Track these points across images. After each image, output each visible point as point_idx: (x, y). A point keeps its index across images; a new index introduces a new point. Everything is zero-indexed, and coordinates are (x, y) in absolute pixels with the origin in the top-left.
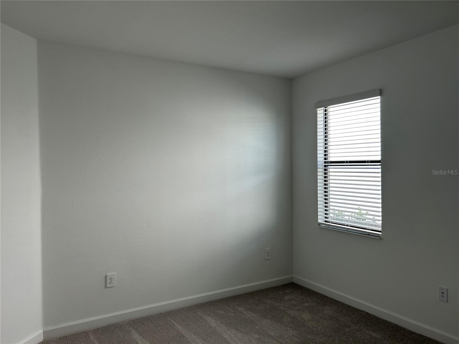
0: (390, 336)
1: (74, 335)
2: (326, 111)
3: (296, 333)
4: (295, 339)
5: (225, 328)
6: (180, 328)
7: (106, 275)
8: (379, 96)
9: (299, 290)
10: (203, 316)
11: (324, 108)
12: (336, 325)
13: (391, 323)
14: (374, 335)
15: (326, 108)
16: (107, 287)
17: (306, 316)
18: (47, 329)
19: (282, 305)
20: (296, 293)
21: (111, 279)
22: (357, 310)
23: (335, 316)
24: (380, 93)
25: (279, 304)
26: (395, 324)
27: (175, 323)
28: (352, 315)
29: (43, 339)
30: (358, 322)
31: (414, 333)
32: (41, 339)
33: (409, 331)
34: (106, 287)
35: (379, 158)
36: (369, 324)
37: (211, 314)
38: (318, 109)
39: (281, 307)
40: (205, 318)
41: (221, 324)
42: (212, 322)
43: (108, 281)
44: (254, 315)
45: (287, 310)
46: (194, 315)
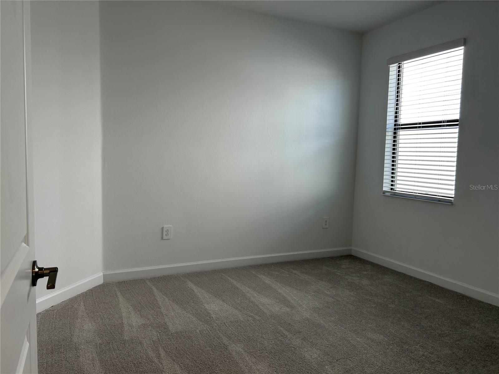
0: (455, 302)
1: (132, 281)
2: (399, 67)
3: (353, 293)
4: (352, 298)
5: (280, 285)
6: (235, 283)
7: (162, 227)
8: (463, 46)
9: (357, 261)
10: (257, 275)
11: (397, 64)
12: (397, 290)
13: (456, 293)
14: (437, 300)
15: (400, 64)
16: (164, 239)
17: (365, 282)
18: (107, 273)
19: (340, 272)
20: (354, 263)
21: (167, 231)
22: (420, 281)
23: (395, 283)
24: (464, 42)
25: (336, 271)
26: (461, 294)
27: (229, 278)
28: (414, 284)
29: (103, 282)
30: (421, 290)
31: (482, 302)
32: (101, 282)
33: (476, 300)
34: (162, 239)
35: (457, 117)
36: (433, 292)
37: (266, 274)
38: (390, 65)
39: (338, 273)
40: (259, 276)
41: (276, 282)
42: (267, 280)
43: (165, 233)
44: (310, 277)
45: (345, 276)
46: (248, 273)
